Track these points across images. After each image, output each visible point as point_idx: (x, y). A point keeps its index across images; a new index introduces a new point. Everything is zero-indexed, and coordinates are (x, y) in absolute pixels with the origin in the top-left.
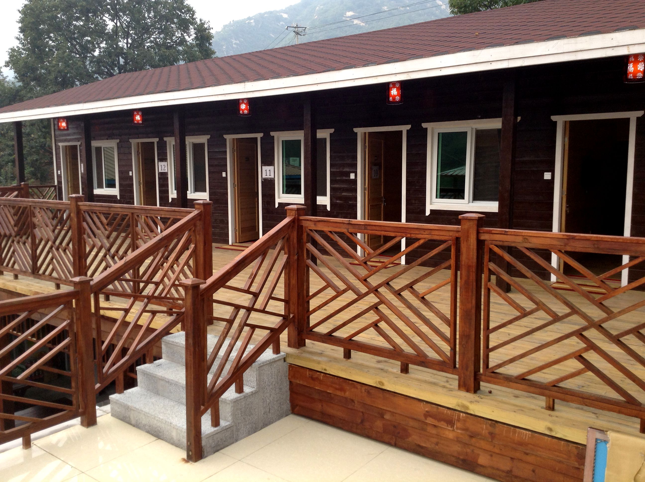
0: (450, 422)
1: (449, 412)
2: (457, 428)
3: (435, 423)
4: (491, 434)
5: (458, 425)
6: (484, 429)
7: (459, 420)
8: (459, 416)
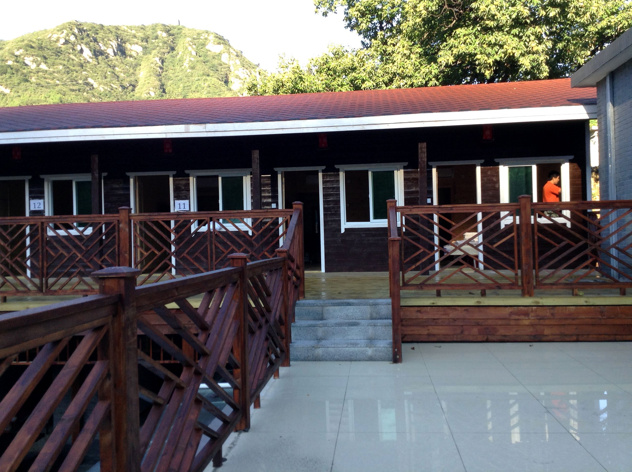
0: (526, 314)
1: (526, 308)
2: (532, 317)
3: (517, 317)
4: (552, 314)
5: (532, 314)
6: (547, 313)
7: (532, 311)
8: (532, 309)
